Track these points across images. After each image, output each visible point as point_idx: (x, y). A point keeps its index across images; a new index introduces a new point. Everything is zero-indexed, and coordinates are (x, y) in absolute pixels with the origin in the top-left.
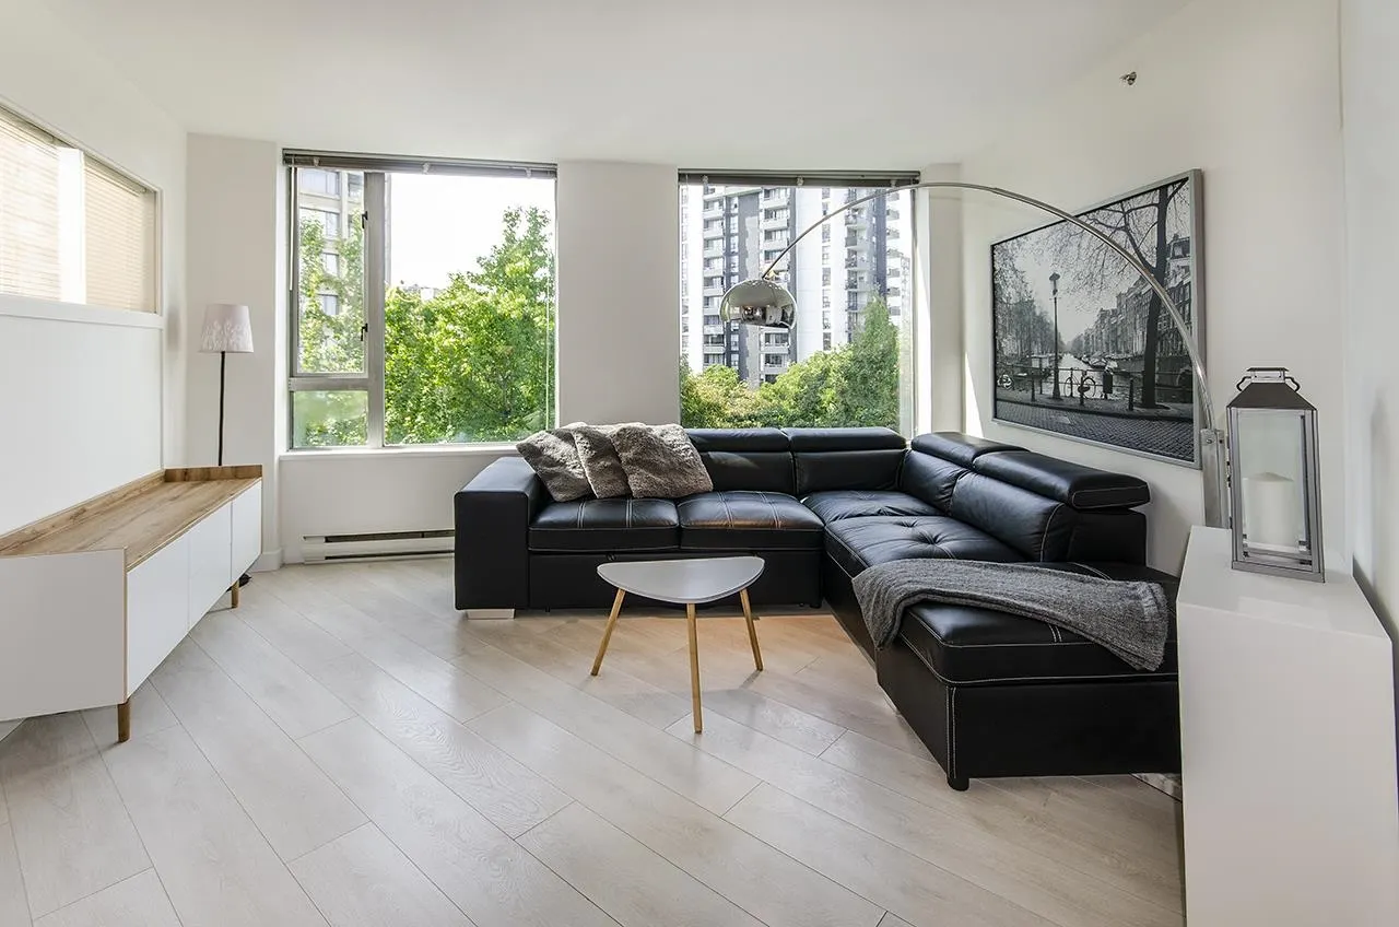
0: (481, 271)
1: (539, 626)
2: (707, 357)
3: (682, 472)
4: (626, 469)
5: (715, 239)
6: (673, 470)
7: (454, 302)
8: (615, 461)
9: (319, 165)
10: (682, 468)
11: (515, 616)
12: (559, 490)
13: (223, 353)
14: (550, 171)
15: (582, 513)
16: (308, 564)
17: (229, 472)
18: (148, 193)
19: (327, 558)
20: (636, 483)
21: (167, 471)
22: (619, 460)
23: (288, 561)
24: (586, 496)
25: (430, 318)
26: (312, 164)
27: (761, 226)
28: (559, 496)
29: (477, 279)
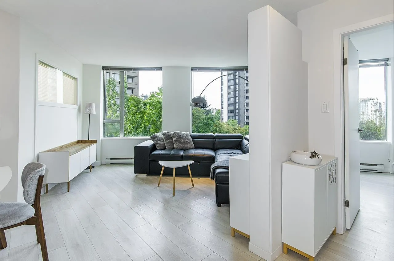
0: (158, 91)
1: (151, 178)
2: (229, 117)
3: (187, 144)
4: (174, 142)
5: (231, 80)
6: (185, 143)
7: (151, 101)
8: (171, 141)
9: (110, 70)
10: (187, 143)
11: (147, 175)
12: (158, 147)
13: (89, 114)
14: (161, 69)
15: (163, 152)
16: (107, 165)
17: (90, 141)
18: (75, 79)
19: (111, 163)
20: (176, 146)
21: (78, 141)
22: (173, 140)
23: (102, 164)
24: (164, 149)
25: (145, 105)
26: (108, 70)
27: (245, 76)
28: (158, 148)
29: (158, 94)
